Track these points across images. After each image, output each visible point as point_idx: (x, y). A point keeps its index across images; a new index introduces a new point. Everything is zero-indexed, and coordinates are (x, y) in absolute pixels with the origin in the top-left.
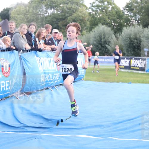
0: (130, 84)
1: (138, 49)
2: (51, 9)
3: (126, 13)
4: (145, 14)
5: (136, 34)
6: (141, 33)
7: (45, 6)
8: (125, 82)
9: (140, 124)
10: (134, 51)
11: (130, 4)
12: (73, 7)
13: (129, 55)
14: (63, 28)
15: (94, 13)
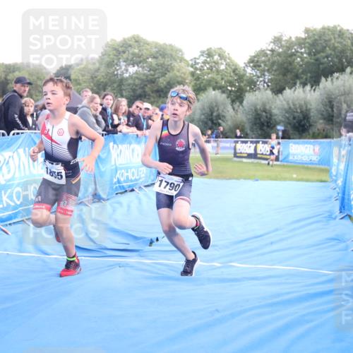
0: (256, 182)
1: (268, 126)
2: (134, 66)
3: (249, 70)
4: (278, 72)
5: (264, 105)
6: (272, 102)
7: (124, 61)
8: (249, 179)
9: (272, 243)
10: (261, 129)
11: (255, 57)
12: (166, 63)
13: (254, 136)
14: (152, 95)
15: (198, 72)
